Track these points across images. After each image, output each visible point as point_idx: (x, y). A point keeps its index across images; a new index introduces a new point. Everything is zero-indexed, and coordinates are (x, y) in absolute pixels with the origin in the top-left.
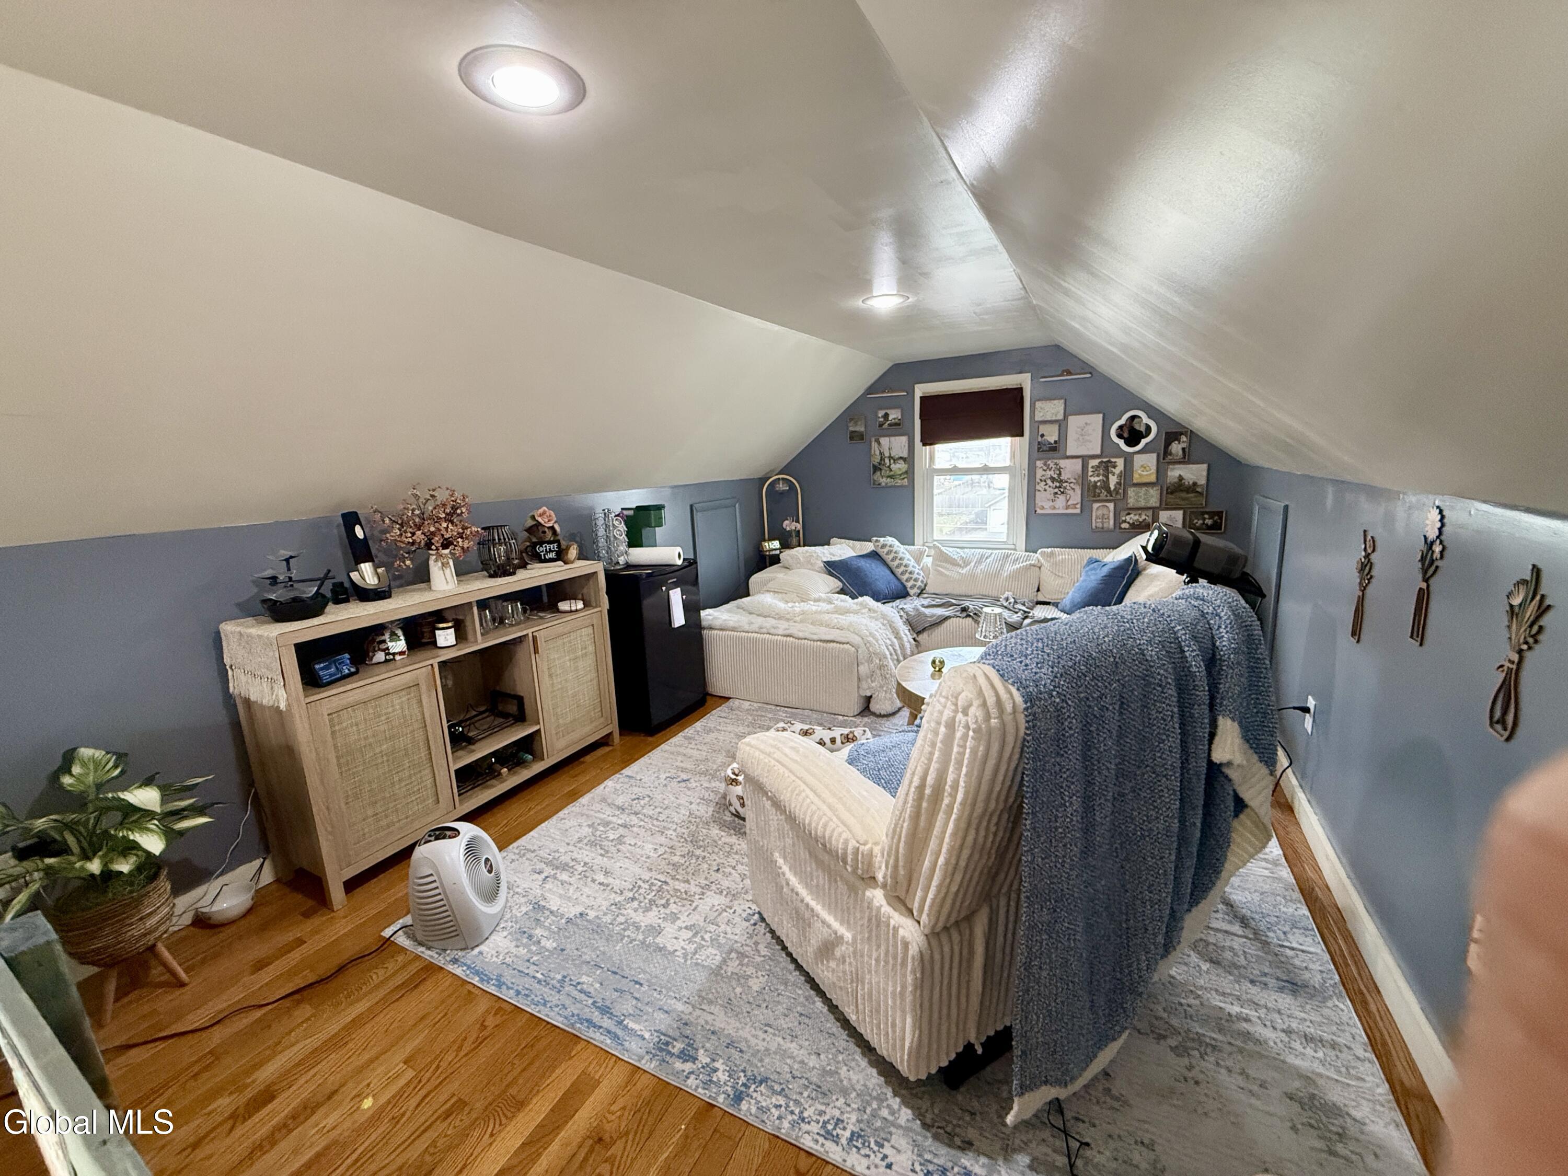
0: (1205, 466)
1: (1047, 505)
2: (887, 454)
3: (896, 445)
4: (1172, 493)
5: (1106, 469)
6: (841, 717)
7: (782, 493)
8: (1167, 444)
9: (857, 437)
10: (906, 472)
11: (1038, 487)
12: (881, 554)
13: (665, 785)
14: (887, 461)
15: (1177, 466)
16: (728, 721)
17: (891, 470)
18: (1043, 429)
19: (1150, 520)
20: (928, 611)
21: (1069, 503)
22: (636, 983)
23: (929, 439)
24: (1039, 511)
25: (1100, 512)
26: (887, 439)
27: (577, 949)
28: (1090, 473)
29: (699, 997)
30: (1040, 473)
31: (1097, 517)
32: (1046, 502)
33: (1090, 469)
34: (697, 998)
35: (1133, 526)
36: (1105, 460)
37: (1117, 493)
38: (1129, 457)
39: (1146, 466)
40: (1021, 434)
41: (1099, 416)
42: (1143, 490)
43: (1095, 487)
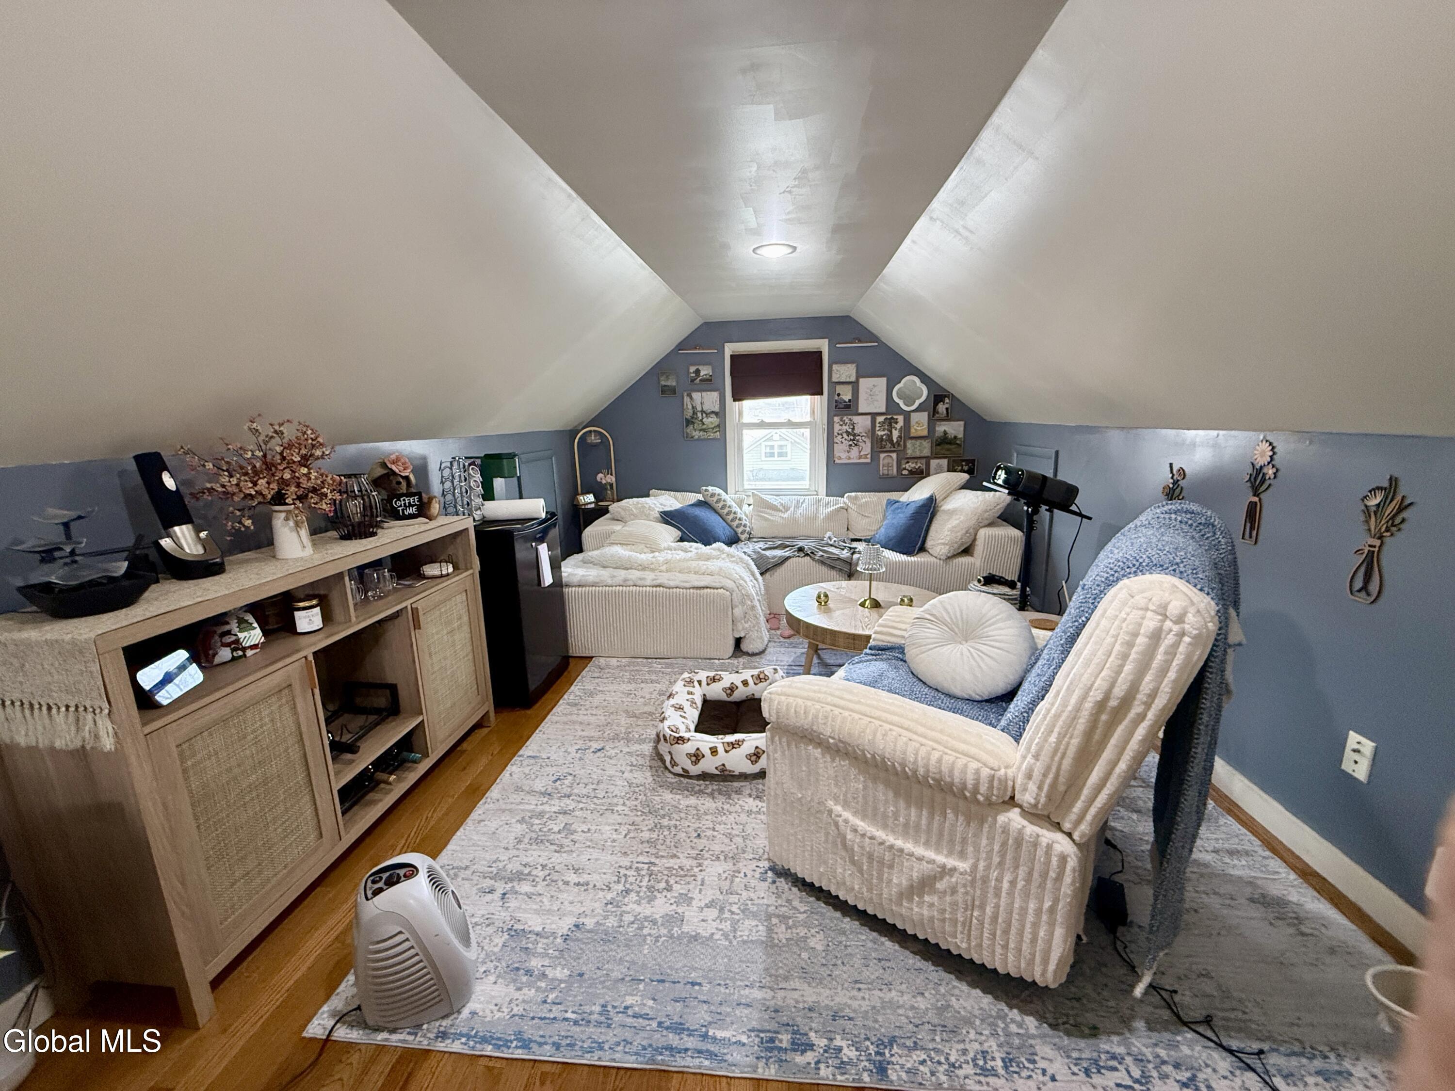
0: (962, 423)
1: (844, 455)
2: (699, 409)
3: (708, 400)
4: (939, 445)
5: (890, 424)
6: (716, 661)
7: (595, 446)
8: (936, 404)
9: (667, 391)
10: (718, 426)
11: (836, 440)
12: (710, 502)
13: (581, 759)
14: (699, 415)
15: (943, 423)
16: (606, 681)
17: (703, 424)
18: (839, 389)
19: (924, 467)
20: (768, 553)
21: (862, 453)
22: (693, 984)
23: (738, 396)
24: (837, 461)
25: (886, 461)
26: (699, 394)
27: (598, 968)
28: (878, 428)
29: (770, 976)
30: (837, 428)
31: (883, 466)
32: (842, 454)
33: (878, 425)
34: (768, 978)
35: (911, 472)
36: (889, 417)
37: (899, 445)
38: (907, 415)
39: (920, 422)
40: (821, 393)
41: (884, 380)
42: (918, 442)
43: (882, 440)
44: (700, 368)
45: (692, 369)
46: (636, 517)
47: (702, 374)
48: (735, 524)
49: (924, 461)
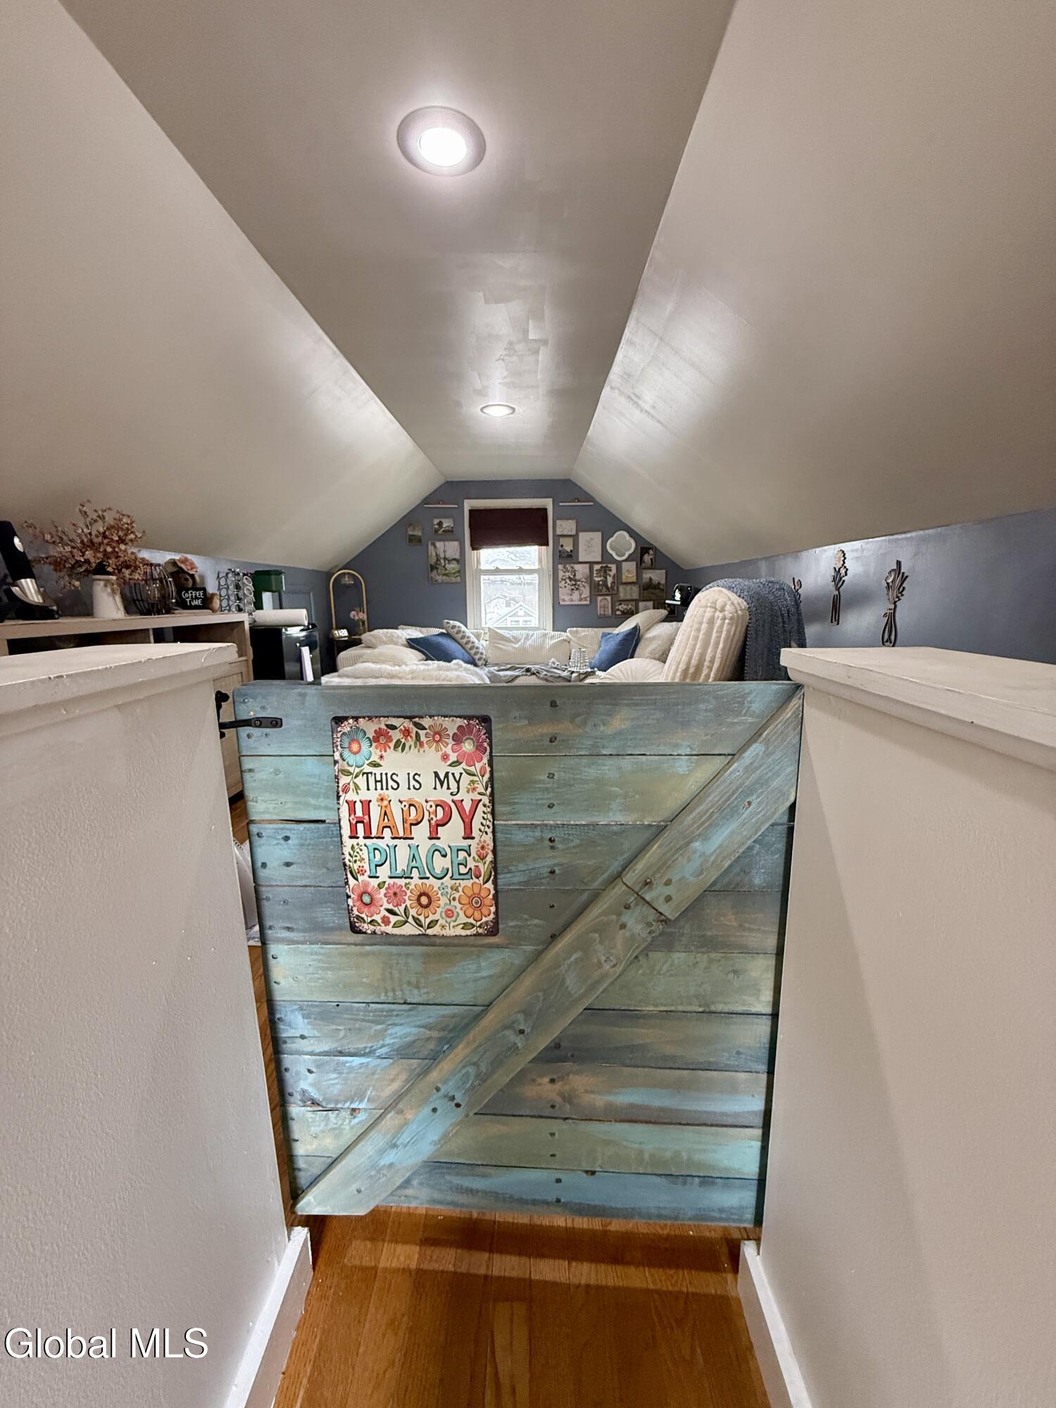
0: (664, 571)
1: (567, 598)
2: (442, 556)
3: (449, 549)
4: (646, 589)
5: (605, 572)
7: (349, 586)
8: (642, 556)
9: (413, 540)
10: (459, 571)
11: (560, 585)
12: (452, 634)
14: (442, 561)
15: (648, 571)
17: (446, 569)
19: (634, 608)
21: (582, 596)
23: (475, 546)
24: (562, 603)
25: (602, 603)
26: (442, 543)
28: (595, 575)
30: (561, 574)
31: (601, 607)
33: (595, 572)
35: (623, 613)
36: (604, 565)
37: (613, 589)
39: (629, 571)
40: (546, 544)
41: (599, 534)
42: (629, 587)
43: (598, 584)
44: (443, 520)
45: (436, 521)
46: (385, 643)
47: (444, 525)
48: (473, 652)
49: (634, 603)
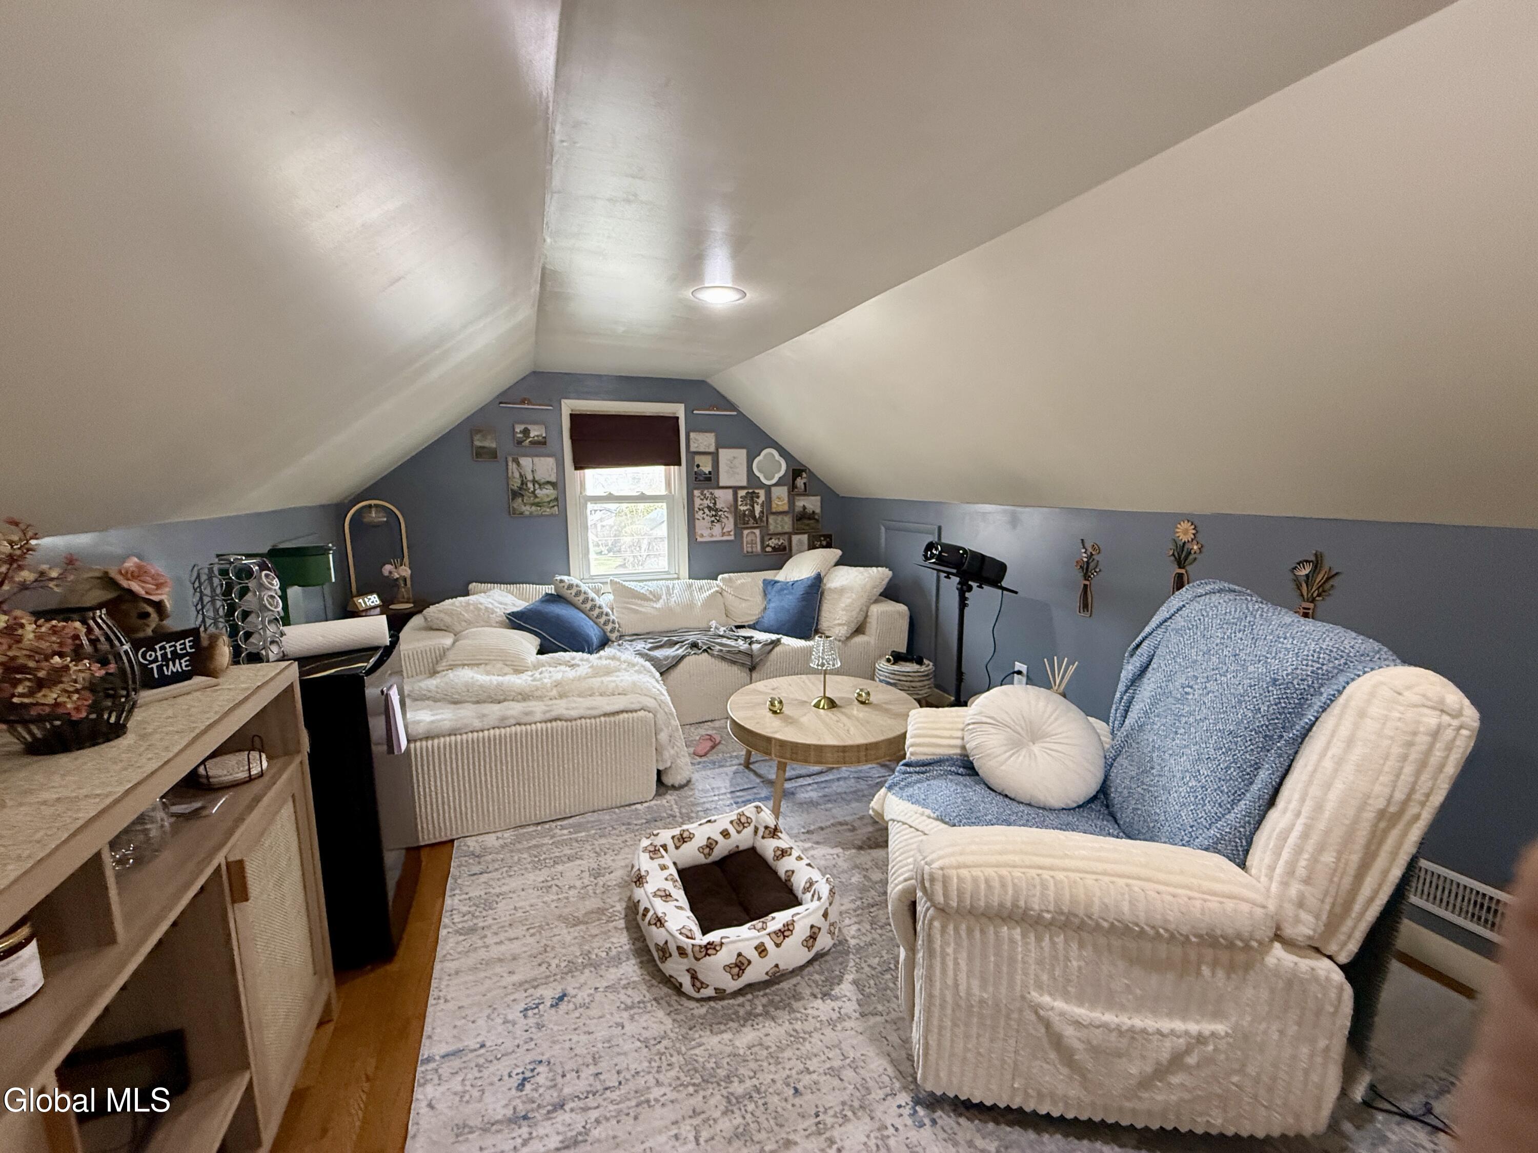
0: (819, 498)
1: (706, 533)
2: (530, 477)
3: (544, 467)
5: (752, 499)
6: (638, 806)
7: (377, 526)
8: (794, 480)
9: (481, 453)
10: (556, 499)
11: (697, 516)
14: (530, 485)
15: (802, 498)
17: (536, 497)
19: (786, 543)
21: (725, 530)
23: (579, 465)
24: (699, 539)
25: (749, 538)
26: (530, 459)
30: (697, 502)
31: (747, 543)
33: (740, 499)
36: (750, 491)
37: (762, 521)
38: (768, 489)
39: (781, 495)
40: (679, 463)
41: (744, 451)
42: (780, 518)
43: (744, 515)
44: (529, 427)
45: (519, 428)
46: (470, 623)
47: (532, 435)
48: (602, 620)
49: (786, 536)
